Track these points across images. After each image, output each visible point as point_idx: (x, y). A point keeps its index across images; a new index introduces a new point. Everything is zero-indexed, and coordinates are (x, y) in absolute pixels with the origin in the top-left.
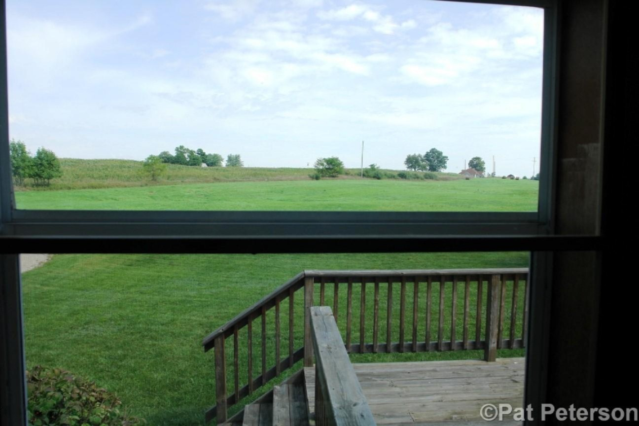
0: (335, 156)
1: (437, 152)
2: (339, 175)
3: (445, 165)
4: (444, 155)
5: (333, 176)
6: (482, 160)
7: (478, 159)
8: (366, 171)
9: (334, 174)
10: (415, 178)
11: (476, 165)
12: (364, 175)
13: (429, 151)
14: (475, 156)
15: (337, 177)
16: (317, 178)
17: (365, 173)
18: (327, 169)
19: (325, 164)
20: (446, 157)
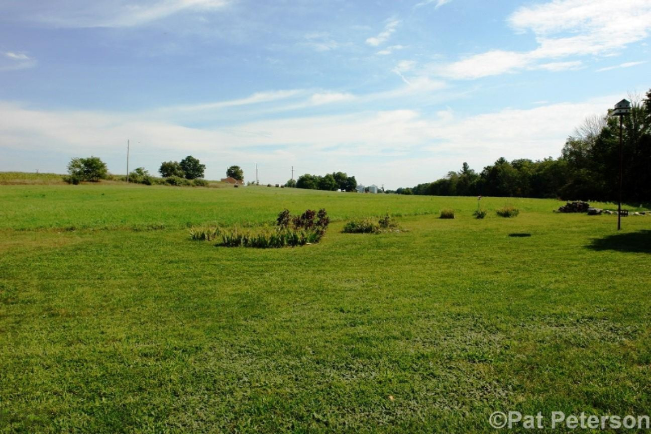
0: (96, 156)
1: (194, 160)
2: (101, 180)
3: (203, 173)
4: (201, 163)
5: (93, 181)
6: (240, 169)
7: (235, 167)
8: (133, 176)
9: (94, 179)
10: (185, 185)
11: (234, 174)
12: (130, 181)
13: (185, 159)
14: (233, 165)
15: (100, 182)
16: (75, 182)
17: (131, 178)
18: (85, 172)
19: (82, 165)
20: (204, 166)
